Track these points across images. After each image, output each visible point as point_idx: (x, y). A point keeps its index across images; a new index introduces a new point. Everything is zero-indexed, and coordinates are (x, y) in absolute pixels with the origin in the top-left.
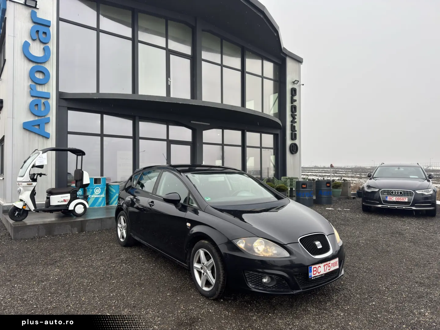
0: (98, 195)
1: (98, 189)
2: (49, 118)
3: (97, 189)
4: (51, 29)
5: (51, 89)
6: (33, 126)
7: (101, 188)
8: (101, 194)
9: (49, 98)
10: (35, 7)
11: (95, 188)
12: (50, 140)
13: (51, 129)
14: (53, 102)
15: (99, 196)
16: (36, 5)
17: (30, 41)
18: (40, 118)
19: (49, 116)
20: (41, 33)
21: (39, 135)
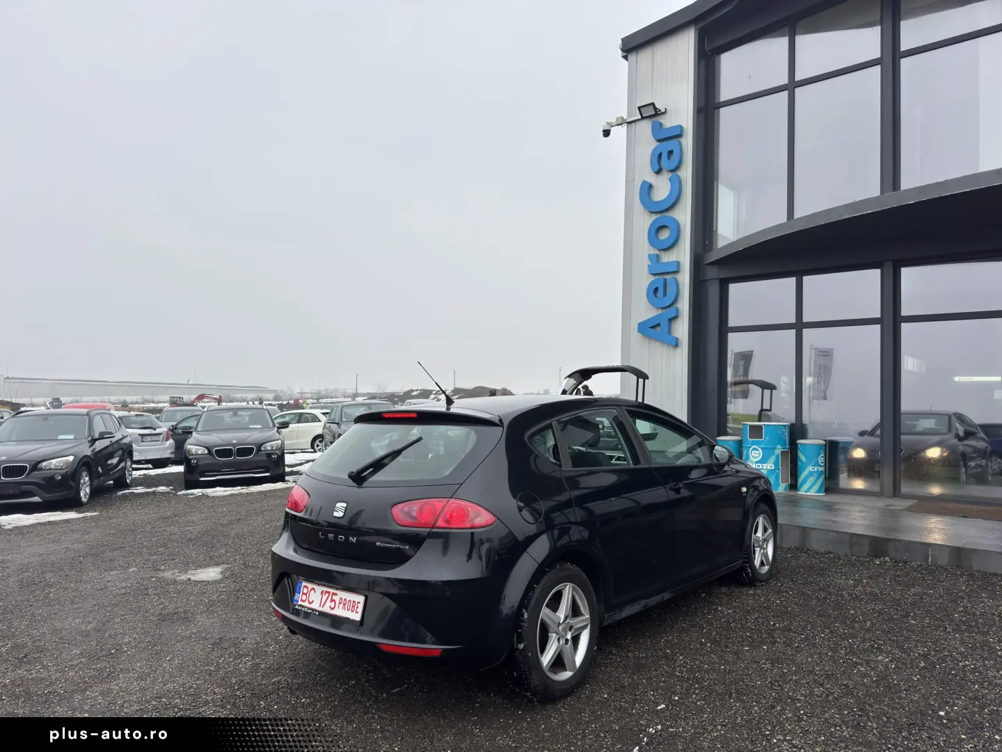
0: (757, 462)
1: (757, 450)
2: (677, 309)
3: (754, 449)
4: (683, 140)
5: (683, 255)
6: (652, 327)
7: (762, 449)
8: (763, 461)
9: (676, 272)
10: (657, 113)
11: (750, 447)
12: (679, 350)
13: (682, 329)
14: (685, 279)
15: (759, 466)
16: (655, 109)
17: (651, 178)
18: (664, 311)
19: (679, 305)
20: (664, 156)
21: (662, 342)
